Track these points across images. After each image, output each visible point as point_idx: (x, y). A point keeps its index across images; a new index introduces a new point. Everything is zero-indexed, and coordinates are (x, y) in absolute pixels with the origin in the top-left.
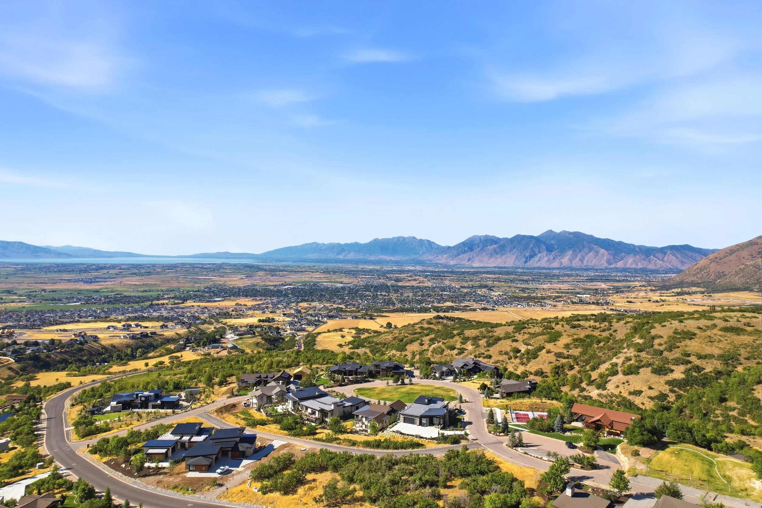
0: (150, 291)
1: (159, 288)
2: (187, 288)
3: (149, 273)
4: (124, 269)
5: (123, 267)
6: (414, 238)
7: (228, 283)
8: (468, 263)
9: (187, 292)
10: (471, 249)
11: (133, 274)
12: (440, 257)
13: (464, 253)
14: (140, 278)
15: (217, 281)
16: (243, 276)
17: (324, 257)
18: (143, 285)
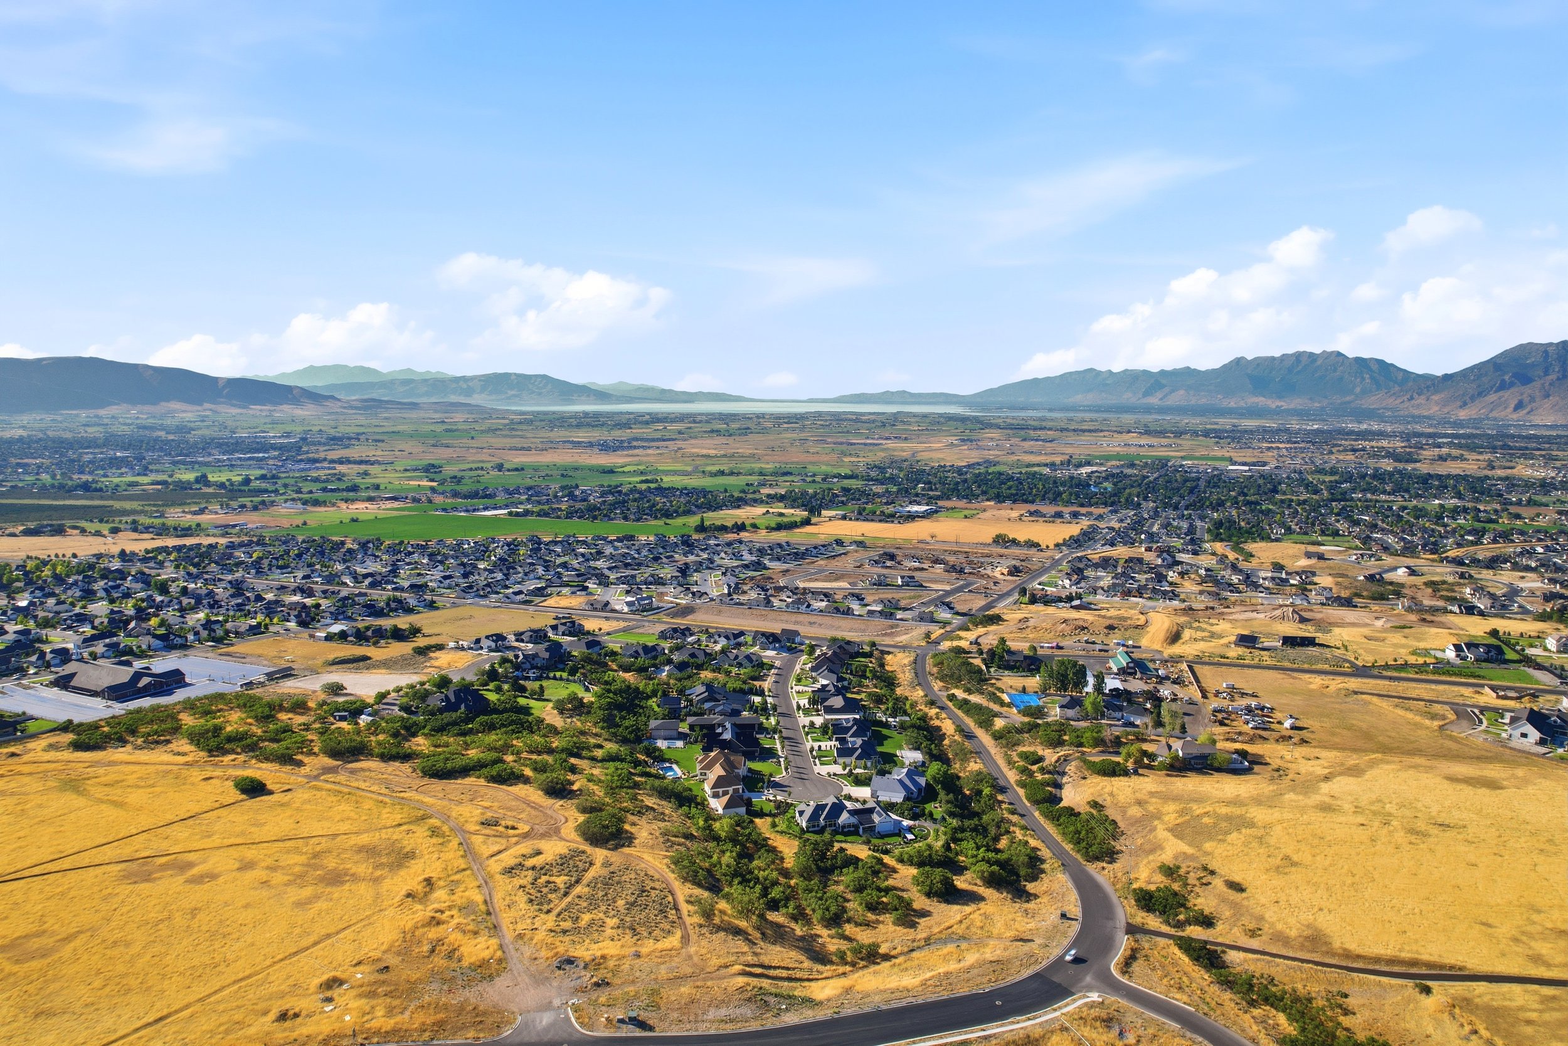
0: (732, 474)
1: (757, 466)
2: (824, 468)
3: (745, 431)
4: (700, 422)
5: (699, 418)
6: (1339, 354)
7: (924, 456)
8: (1515, 416)
9: (824, 480)
10: (1525, 379)
11: (712, 431)
12: (1421, 400)
13: (1503, 387)
14: (723, 440)
15: (894, 450)
16: (953, 440)
17: (1112, 400)
18: (725, 456)
